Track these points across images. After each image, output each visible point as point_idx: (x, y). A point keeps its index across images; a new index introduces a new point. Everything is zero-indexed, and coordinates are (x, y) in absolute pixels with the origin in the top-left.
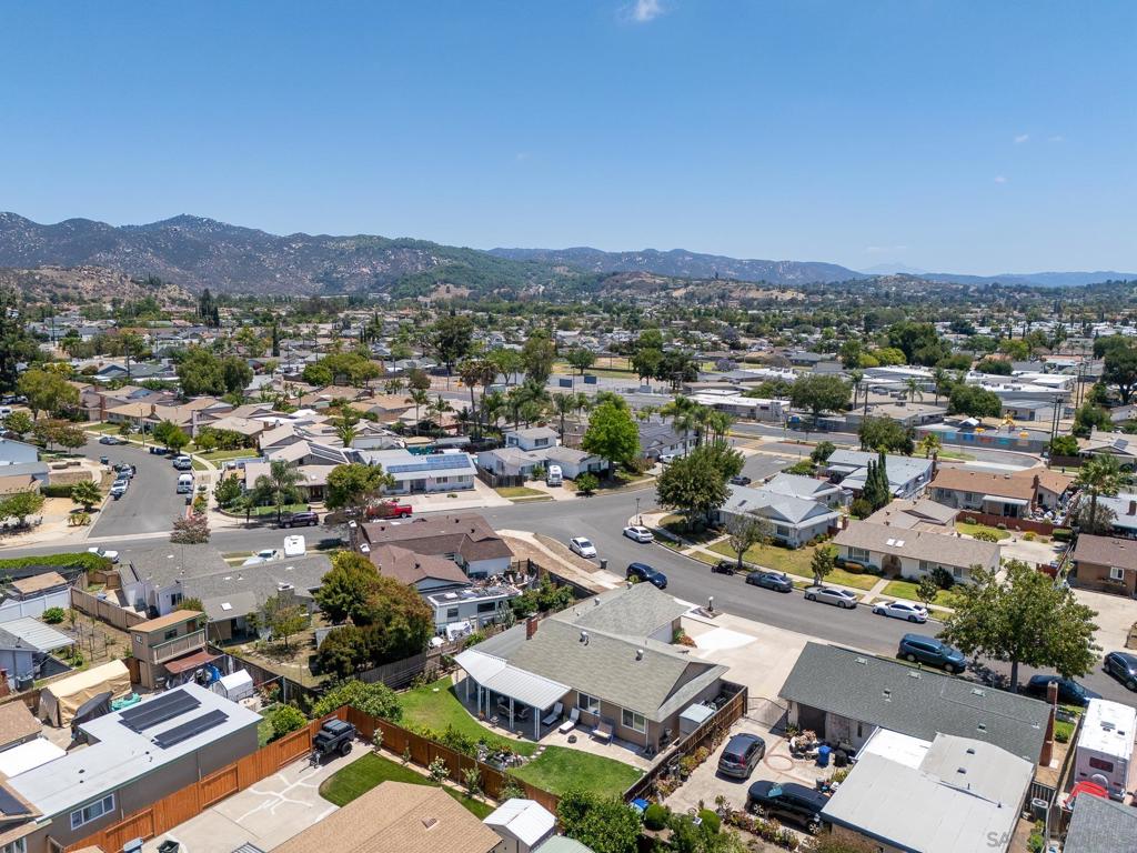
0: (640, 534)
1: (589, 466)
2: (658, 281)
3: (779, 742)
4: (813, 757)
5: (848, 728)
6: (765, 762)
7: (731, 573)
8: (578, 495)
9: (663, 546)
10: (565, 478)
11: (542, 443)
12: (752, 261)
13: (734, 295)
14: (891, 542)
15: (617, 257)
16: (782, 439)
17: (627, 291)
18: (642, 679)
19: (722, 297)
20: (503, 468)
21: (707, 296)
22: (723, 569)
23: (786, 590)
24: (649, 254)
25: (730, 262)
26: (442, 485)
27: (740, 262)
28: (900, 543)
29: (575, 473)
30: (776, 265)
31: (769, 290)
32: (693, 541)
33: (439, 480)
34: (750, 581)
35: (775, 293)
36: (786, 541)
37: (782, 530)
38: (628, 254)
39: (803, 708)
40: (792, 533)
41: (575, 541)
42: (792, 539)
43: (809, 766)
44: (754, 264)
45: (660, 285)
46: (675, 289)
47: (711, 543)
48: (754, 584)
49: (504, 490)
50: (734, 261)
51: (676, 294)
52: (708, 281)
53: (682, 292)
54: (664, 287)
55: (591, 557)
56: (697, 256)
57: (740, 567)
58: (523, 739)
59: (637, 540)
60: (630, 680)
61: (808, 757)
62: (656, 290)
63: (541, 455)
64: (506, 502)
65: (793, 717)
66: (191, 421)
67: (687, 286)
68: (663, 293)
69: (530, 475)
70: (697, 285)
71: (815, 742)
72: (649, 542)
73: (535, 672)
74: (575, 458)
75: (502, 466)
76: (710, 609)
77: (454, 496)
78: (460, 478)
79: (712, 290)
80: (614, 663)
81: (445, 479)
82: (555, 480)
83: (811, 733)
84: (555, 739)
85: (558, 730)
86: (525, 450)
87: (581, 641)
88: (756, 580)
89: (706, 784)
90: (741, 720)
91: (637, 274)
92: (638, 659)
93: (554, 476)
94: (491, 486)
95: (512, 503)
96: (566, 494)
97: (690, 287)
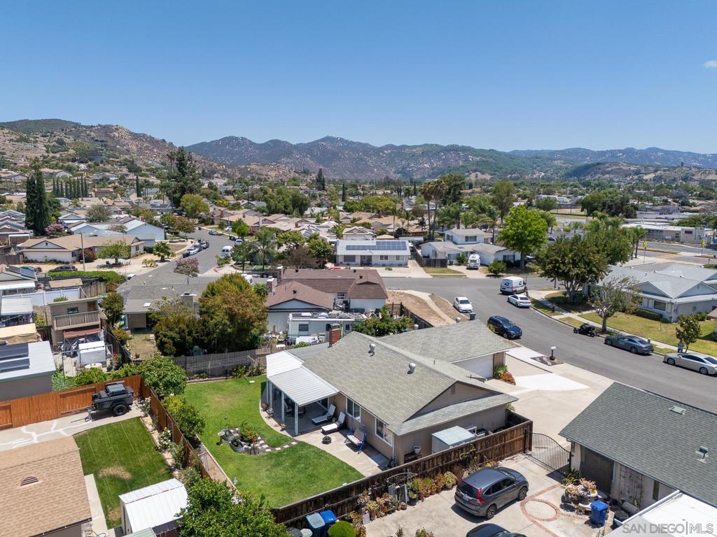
0: (519, 300)
1: (504, 256)
2: (632, 168)
3: (554, 487)
4: (587, 513)
5: (640, 487)
6: (522, 505)
7: (592, 335)
8: (488, 276)
9: (540, 312)
10: (482, 265)
11: (471, 239)
13: (695, 178)
15: (603, 153)
17: (607, 176)
18: (403, 391)
19: (685, 179)
20: (436, 255)
22: (586, 331)
23: (645, 352)
24: (629, 152)
25: (695, 156)
26: (384, 261)
27: (705, 156)
29: (491, 260)
32: (568, 310)
33: (382, 257)
34: (609, 342)
36: (661, 315)
37: (657, 304)
38: (611, 151)
39: (587, 453)
40: (668, 308)
41: (457, 299)
42: (668, 312)
43: (577, 521)
45: (634, 171)
46: (646, 174)
47: (584, 313)
48: (611, 345)
49: (431, 269)
50: (699, 155)
51: (645, 177)
52: (674, 168)
53: (652, 176)
54: (637, 173)
55: (466, 312)
57: (604, 331)
58: (285, 433)
59: (516, 305)
60: (393, 391)
61: (580, 511)
62: (630, 174)
63: (468, 248)
64: (428, 276)
65: (576, 464)
66: (258, 223)
67: (656, 171)
68: (636, 177)
69: (455, 262)
70: (665, 171)
71: (595, 494)
72: (527, 307)
73: (320, 374)
74: (493, 251)
75: (435, 253)
76: (552, 358)
77: (390, 270)
78: (398, 257)
79: (678, 174)
80: (386, 373)
81: (386, 257)
82: (472, 265)
83: (591, 484)
84: (314, 439)
85: (321, 430)
86: (456, 244)
87: (370, 352)
88: (614, 342)
89: (433, 514)
90: (520, 456)
91: (616, 164)
92: (409, 373)
93: (472, 261)
94: (422, 266)
95: (431, 277)
97: (659, 172)
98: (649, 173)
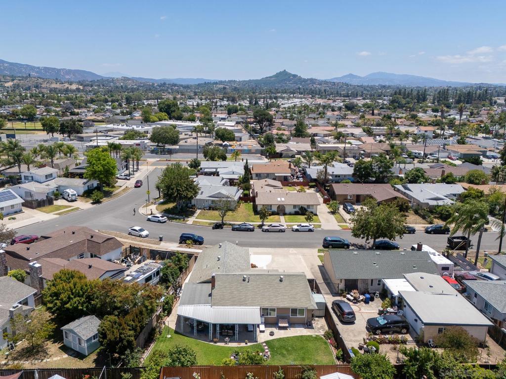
0: (161, 218)
1: (88, 186)
3: (341, 298)
4: (362, 301)
5: (367, 284)
7: (222, 228)
8: (92, 204)
9: (174, 222)
10: (78, 196)
11: (49, 177)
12: (45, 68)
13: (43, 86)
14: (279, 199)
16: (159, 159)
18: (291, 290)
19: (37, 87)
20: (31, 196)
21: (27, 86)
22: (218, 226)
23: (252, 230)
25: (32, 68)
27: (38, 68)
28: (283, 199)
29: (82, 191)
30: (59, 70)
31: (63, 84)
34: (233, 229)
35: (67, 85)
39: (346, 281)
41: (133, 229)
43: (362, 305)
44: (47, 69)
46: (6, 82)
47: (196, 215)
49: (44, 209)
50: (35, 67)
51: (7, 85)
52: (26, 78)
55: (146, 236)
56: (11, 64)
57: (224, 224)
58: (249, 344)
59: (159, 222)
60: (286, 293)
61: (360, 302)
63: (53, 184)
64: (53, 216)
65: (342, 286)
67: (13, 80)
70: (19, 80)
72: (165, 222)
74: (79, 183)
77: (14, 219)
78: (12, 206)
79: (29, 83)
80: (271, 287)
81: (2, 209)
82: (73, 198)
84: (263, 337)
86: (41, 183)
87: (244, 281)
88: (238, 228)
89: (344, 330)
93: (72, 195)
95: (58, 216)
96: (85, 205)
97: (15, 81)
98: (8, 82)
